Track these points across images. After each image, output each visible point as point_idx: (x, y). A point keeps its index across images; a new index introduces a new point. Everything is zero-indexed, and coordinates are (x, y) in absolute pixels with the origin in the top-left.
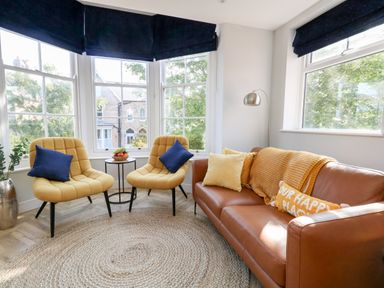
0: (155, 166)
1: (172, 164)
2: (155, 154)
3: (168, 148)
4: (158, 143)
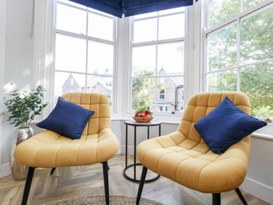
0: (186, 137)
1: (216, 137)
2: (188, 118)
3: (210, 110)
4: (194, 103)
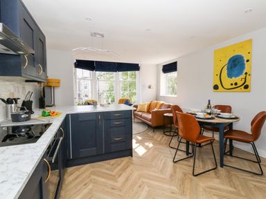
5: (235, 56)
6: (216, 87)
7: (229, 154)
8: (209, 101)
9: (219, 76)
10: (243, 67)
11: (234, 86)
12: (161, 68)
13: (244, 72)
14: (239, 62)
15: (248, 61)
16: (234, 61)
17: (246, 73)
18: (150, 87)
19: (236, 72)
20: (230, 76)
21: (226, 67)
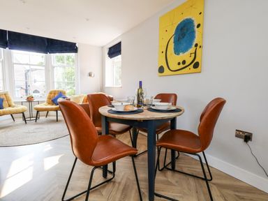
0: (49, 104)
3: (56, 95)
4: (51, 93)
5: (184, 21)
6: (161, 70)
7: (170, 167)
8: (141, 83)
9: (164, 53)
10: (192, 35)
11: (182, 66)
12: (107, 51)
13: (194, 44)
14: (187, 30)
15: (199, 26)
16: (182, 29)
17: (196, 45)
18: (90, 75)
19: (185, 45)
20: (177, 51)
21: (172, 40)
